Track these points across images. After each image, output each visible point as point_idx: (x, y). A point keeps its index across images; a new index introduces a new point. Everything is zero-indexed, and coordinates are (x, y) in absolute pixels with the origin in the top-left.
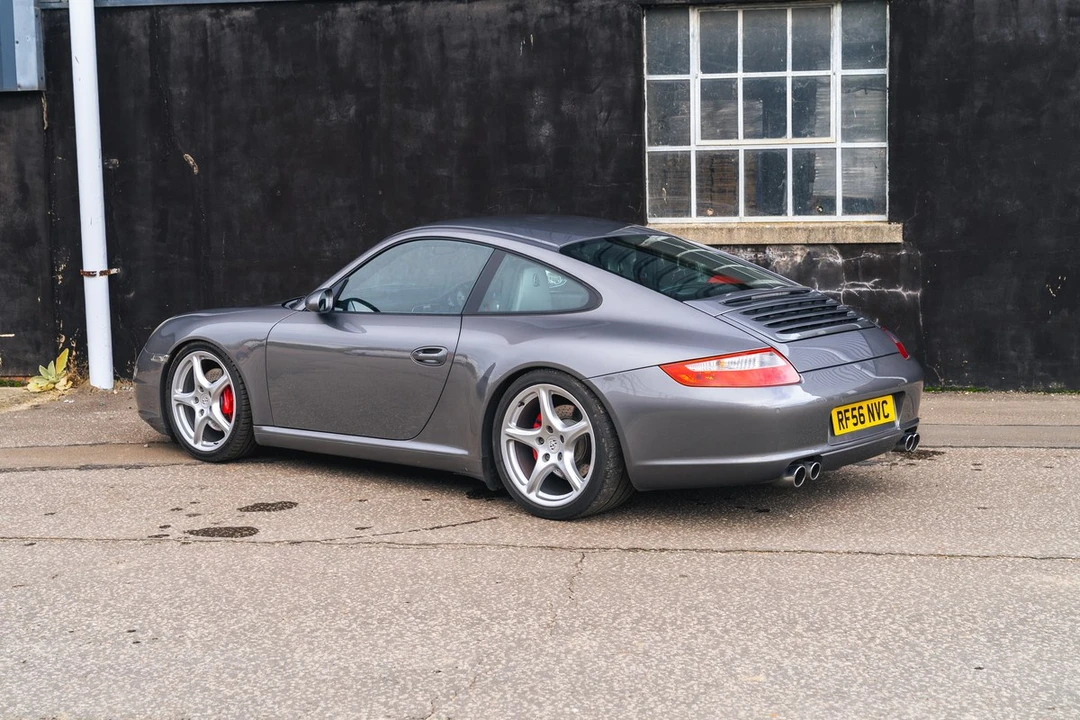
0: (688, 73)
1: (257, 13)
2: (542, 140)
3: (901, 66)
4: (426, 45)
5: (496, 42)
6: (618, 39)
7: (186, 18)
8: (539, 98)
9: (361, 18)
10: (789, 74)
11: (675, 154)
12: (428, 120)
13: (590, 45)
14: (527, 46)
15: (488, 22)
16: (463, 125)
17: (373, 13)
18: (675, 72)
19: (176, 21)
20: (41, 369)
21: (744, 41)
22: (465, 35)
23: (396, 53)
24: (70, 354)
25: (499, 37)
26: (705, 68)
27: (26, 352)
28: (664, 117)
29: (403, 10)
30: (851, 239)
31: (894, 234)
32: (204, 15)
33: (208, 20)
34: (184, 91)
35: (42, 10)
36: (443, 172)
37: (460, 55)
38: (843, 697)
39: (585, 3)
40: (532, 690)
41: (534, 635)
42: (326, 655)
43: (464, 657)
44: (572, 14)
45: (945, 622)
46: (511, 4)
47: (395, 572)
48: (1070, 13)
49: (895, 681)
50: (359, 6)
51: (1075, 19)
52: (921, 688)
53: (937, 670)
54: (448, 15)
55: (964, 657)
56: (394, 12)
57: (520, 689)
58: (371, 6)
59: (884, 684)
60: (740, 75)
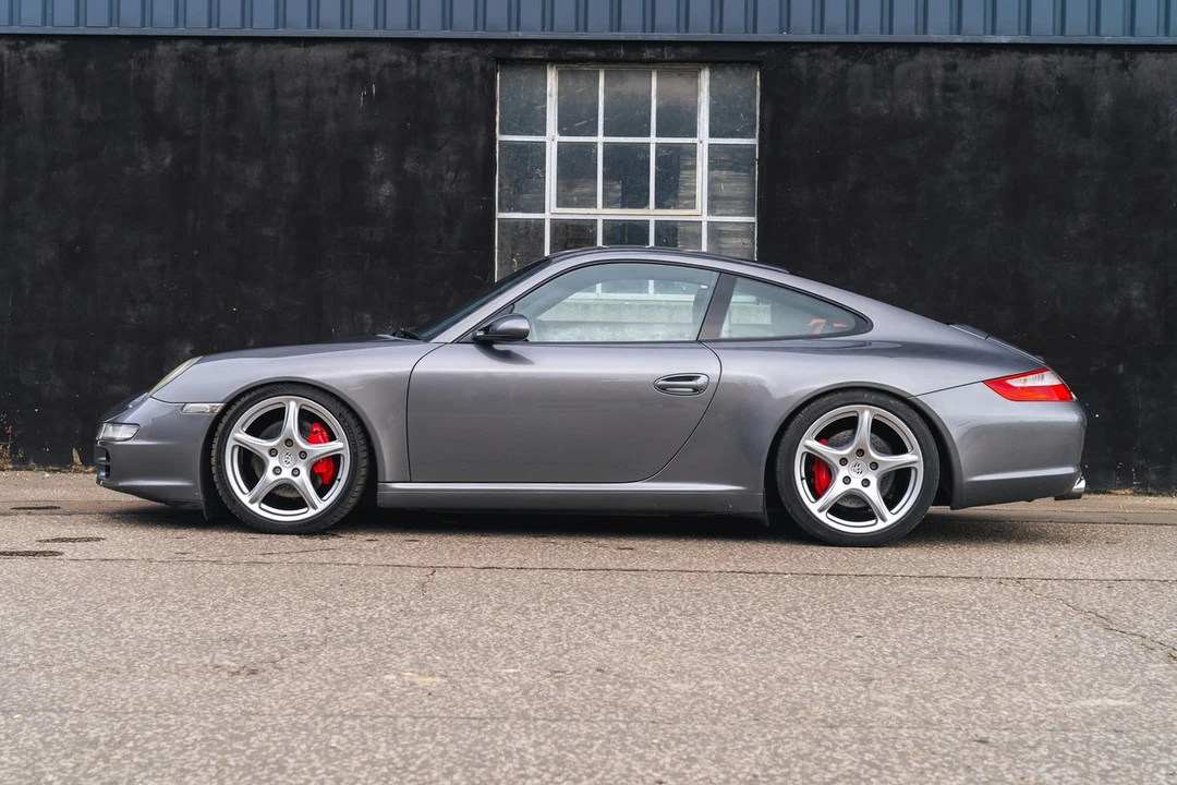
0: (545, 135)
1: (62, 46)
2: (382, 200)
3: (772, 135)
4: (255, 90)
5: (334, 91)
6: (469, 93)
8: (379, 155)
9: (183, 58)
10: (653, 140)
11: (527, 221)
12: (253, 173)
13: (438, 99)
14: (369, 96)
15: (326, 68)
16: (293, 180)
17: (197, 53)
18: (530, 133)
21: (605, 102)
22: (300, 82)
23: (221, 98)
25: (337, 86)
26: (562, 131)
28: (517, 181)
29: (230, 52)
31: (762, 316)
32: (2, 46)
33: (6, 52)
36: (269, 232)
37: (293, 104)
38: (720, 651)
39: (433, 53)
40: (389, 646)
41: (387, 616)
42: (157, 626)
43: (312, 628)
44: (418, 64)
45: (823, 612)
46: (352, 50)
47: (226, 578)
48: (947, 88)
49: (774, 643)
50: (181, 45)
51: (951, 95)
52: (800, 647)
53: (816, 637)
54: (281, 59)
55: (844, 631)
56: (220, 52)
57: (376, 646)
58: (195, 46)
59: (762, 644)
60: (600, 139)
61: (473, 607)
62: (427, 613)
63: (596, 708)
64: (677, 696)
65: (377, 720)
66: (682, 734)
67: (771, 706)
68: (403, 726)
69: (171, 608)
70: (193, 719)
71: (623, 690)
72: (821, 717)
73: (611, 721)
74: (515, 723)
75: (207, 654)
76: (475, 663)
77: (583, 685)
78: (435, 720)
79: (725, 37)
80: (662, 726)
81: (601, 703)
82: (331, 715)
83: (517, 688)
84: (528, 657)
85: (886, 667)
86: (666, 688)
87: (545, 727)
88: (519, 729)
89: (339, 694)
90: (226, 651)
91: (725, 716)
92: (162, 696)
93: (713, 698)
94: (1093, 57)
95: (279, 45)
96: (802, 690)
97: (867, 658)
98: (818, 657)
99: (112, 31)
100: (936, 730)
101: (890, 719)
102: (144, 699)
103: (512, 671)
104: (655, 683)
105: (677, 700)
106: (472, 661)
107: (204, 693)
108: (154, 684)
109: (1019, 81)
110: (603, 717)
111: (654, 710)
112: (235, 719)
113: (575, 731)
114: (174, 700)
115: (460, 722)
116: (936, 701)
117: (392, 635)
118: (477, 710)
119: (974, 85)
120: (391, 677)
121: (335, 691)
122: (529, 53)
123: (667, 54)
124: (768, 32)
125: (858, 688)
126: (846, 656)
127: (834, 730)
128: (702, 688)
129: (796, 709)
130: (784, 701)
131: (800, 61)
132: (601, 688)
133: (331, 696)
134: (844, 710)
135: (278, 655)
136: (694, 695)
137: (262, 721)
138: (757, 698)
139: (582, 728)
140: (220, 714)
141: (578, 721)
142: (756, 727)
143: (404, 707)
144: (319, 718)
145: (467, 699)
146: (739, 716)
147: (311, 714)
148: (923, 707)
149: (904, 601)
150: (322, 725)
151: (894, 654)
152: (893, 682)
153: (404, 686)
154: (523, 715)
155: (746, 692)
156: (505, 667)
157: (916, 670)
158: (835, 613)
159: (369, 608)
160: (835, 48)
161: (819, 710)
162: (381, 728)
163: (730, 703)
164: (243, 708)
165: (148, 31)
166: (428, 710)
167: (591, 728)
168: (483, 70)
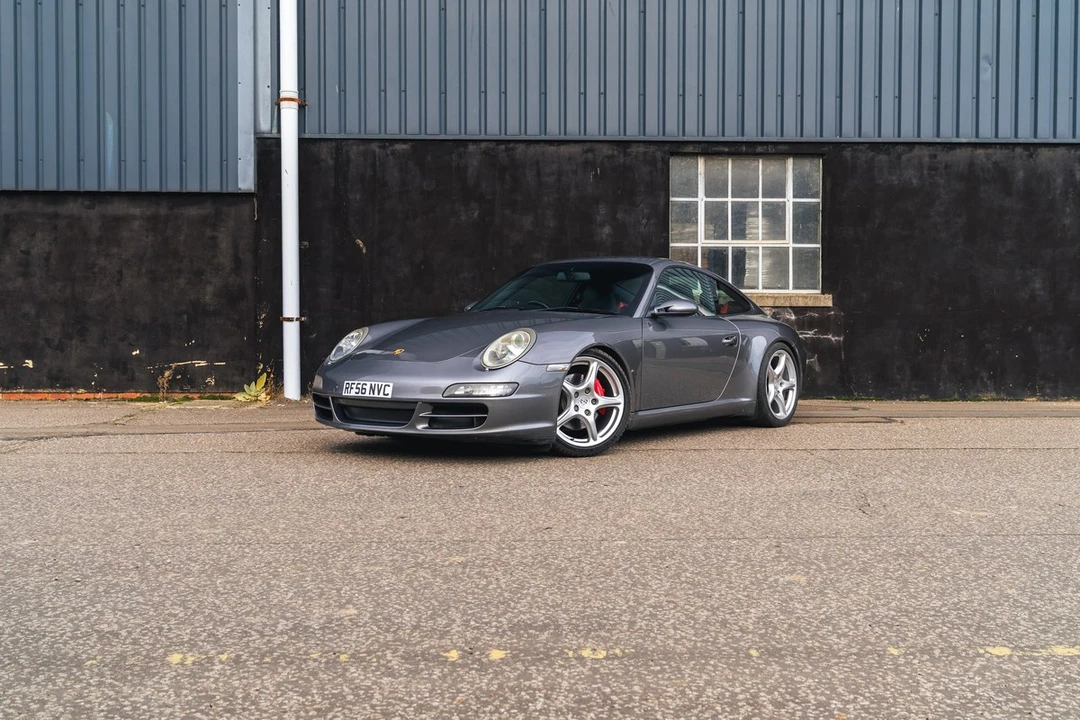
0: (697, 197)
1: (412, 146)
2: (604, 236)
4: (528, 172)
5: (575, 172)
6: (654, 172)
7: (362, 148)
8: (602, 209)
9: (485, 153)
10: (760, 200)
11: (688, 249)
12: (527, 221)
13: (636, 177)
14: (595, 176)
15: (570, 159)
16: (551, 225)
17: (493, 150)
18: (689, 196)
19: (354, 149)
20: (246, 387)
21: (732, 178)
22: (555, 167)
23: (507, 177)
24: (268, 377)
25: (577, 169)
26: (708, 195)
27: (234, 375)
29: (513, 149)
30: (801, 303)
31: (827, 301)
32: (375, 147)
33: (377, 150)
34: (358, 197)
35: (258, 138)
37: (551, 180)
39: (634, 149)
44: (625, 156)
46: (585, 148)
48: (931, 168)
50: (483, 145)
51: (933, 172)
54: (543, 153)
56: (507, 150)
58: (491, 145)
60: (730, 199)
79: (803, 140)
94: (1013, 150)
95: (542, 145)
99: (442, 137)
109: (971, 164)
119: (946, 167)
122: (690, 149)
123: (771, 149)
124: (830, 135)
131: (847, 153)
160: (867, 145)
165: (463, 137)
168: (663, 159)
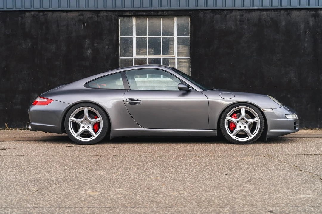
0: (132, 36)
2: (88, 54)
3: (194, 34)
4: (53, 25)
5: (75, 25)
6: (111, 24)
8: (87, 42)
9: (33, 16)
10: (162, 37)
11: (128, 59)
12: (53, 47)
13: (103, 27)
14: (84, 26)
15: (72, 19)
16: (64, 49)
17: (37, 15)
18: (128, 35)
21: (148, 26)
22: (65, 23)
23: (44, 27)
25: (76, 23)
26: (137, 35)
28: (125, 48)
29: (46, 15)
36: (58, 63)
37: (64, 28)
38: (185, 181)
39: (102, 14)
40: (84, 182)
41: (85, 171)
42: (14, 176)
43: (61, 176)
44: (97, 17)
45: (214, 167)
46: (79, 14)
47: (39, 160)
48: (241, 21)
49: (201, 178)
50: (33, 13)
51: (242, 23)
52: (209, 179)
53: (213, 175)
54: (60, 17)
55: (221, 173)
56: (43, 15)
57: (80, 182)
58: (36, 13)
59: (197, 178)
60: (147, 37)
61: (111, 168)
62: (97, 170)
63: (147, 202)
64: (172, 197)
65: (76, 209)
66: (174, 212)
67: (202, 200)
68: (84, 211)
69: (20, 170)
70: (16, 210)
71: (155, 195)
72: (218, 204)
73: (152, 207)
74: (121, 209)
75: (27, 186)
76: (110, 187)
77: (143, 194)
78: (95, 208)
79: (180, 8)
80: (168, 209)
81: (148, 200)
82: (62, 207)
83: (122, 195)
84: (126, 185)
85: (236, 185)
86: (169, 195)
87: (130, 210)
88: (122, 211)
89: (66, 199)
90: (33, 185)
91: (188, 204)
92: (9, 201)
93: (184, 198)
94: (280, 12)
95: (59, 13)
96: (211, 194)
97: (230, 182)
98: (215, 182)
99: (14, 9)
100: (255, 207)
101: (240, 204)
102: (3, 203)
103: (121, 189)
104: (165, 193)
105: (172, 198)
106: (109, 186)
107: (23, 200)
108: (8, 197)
109: (260, 19)
110: (149, 206)
111: (165, 203)
112: (30, 210)
113: (140, 211)
114: (12, 203)
115: (103, 209)
116: (253, 197)
117: (86, 178)
118: (109, 204)
119: (248, 20)
120: (83, 192)
121: (64, 198)
122: (128, 14)
123: (165, 13)
124: (192, 6)
125: (228, 193)
126: (223, 181)
127: (223, 209)
128: (180, 194)
129: (210, 201)
130: (206, 198)
131: (201, 14)
132: (148, 195)
133: (63, 200)
134: (225, 201)
135: (49, 186)
136: (178, 197)
137: (39, 210)
138: (197, 197)
139: (142, 210)
140: (26, 208)
141: (141, 207)
142: (198, 208)
143: (86, 204)
144: (58, 209)
145: (106, 200)
146: (192, 204)
147: (55, 207)
148: (250, 199)
149: (238, 163)
150: (58, 211)
151: (237, 181)
152: (239, 190)
153: (87, 196)
154: (123, 206)
155: (193, 195)
156: (119, 188)
157: (245, 186)
158: (218, 167)
159: (80, 169)
160: (210, 11)
161: (217, 201)
162: (77, 212)
163: (189, 199)
164: (34, 205)
165: (23, 9)
166: (93, 205)
167: (145, 210)
168: (115, 18)
